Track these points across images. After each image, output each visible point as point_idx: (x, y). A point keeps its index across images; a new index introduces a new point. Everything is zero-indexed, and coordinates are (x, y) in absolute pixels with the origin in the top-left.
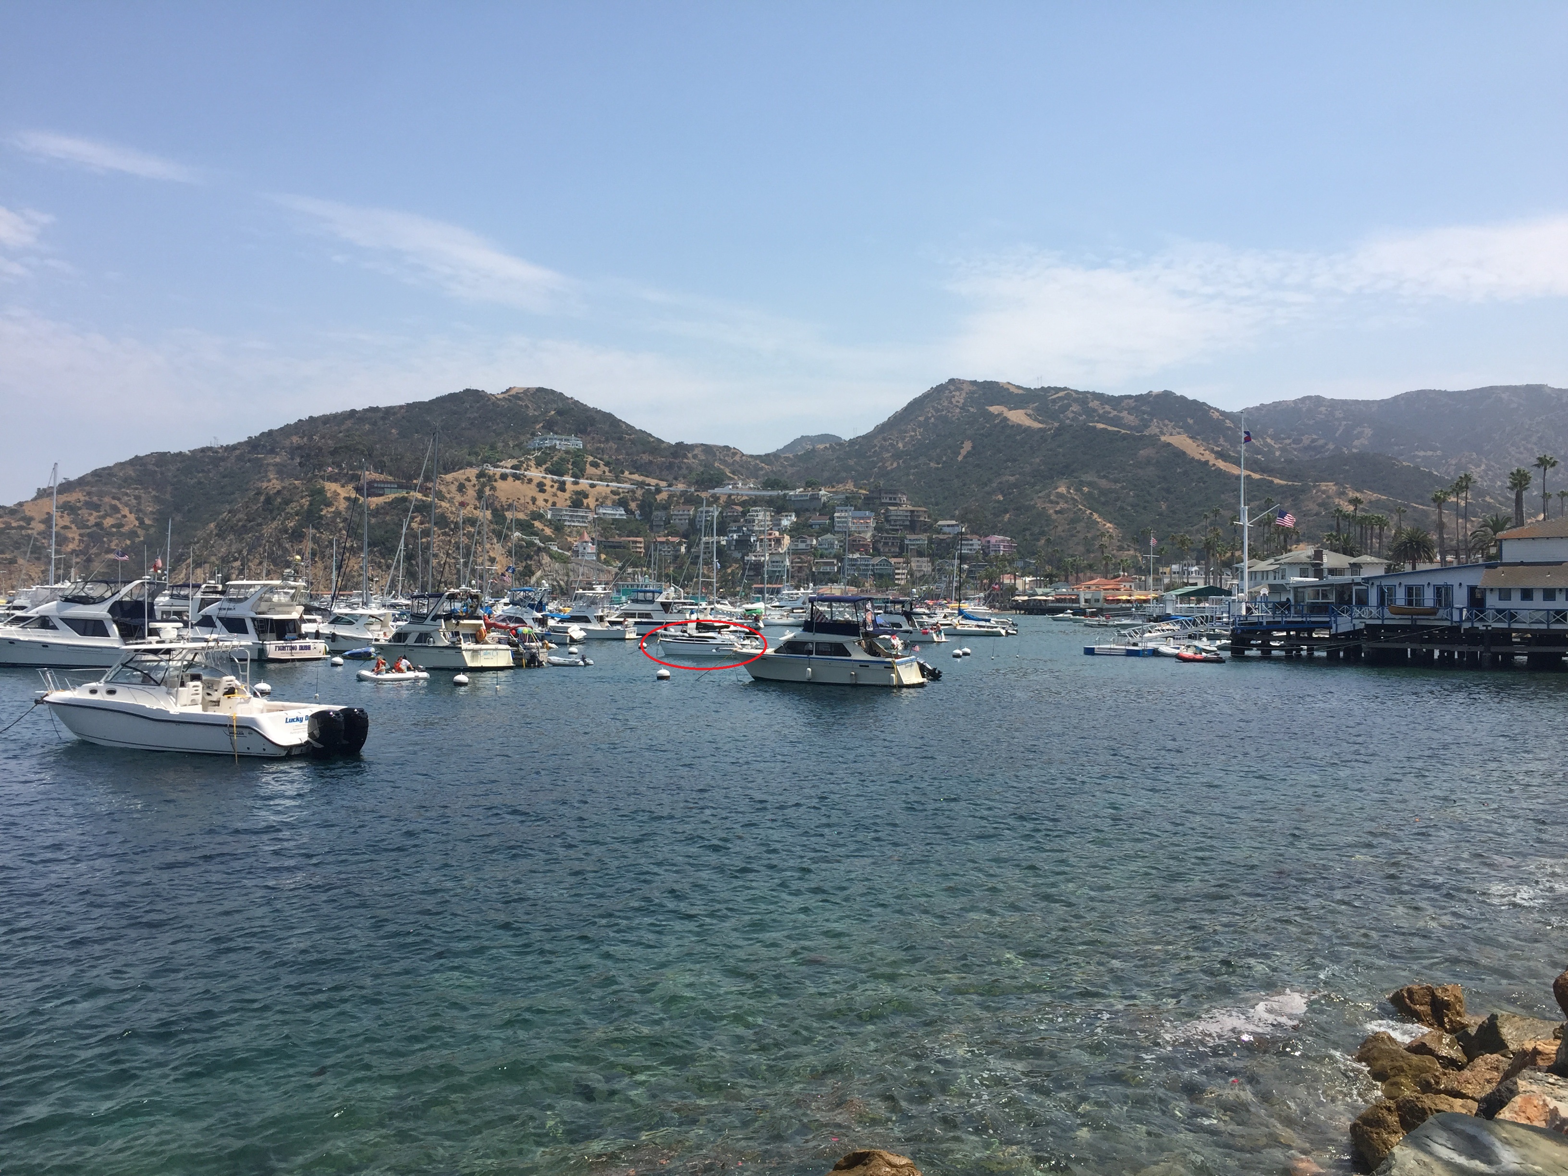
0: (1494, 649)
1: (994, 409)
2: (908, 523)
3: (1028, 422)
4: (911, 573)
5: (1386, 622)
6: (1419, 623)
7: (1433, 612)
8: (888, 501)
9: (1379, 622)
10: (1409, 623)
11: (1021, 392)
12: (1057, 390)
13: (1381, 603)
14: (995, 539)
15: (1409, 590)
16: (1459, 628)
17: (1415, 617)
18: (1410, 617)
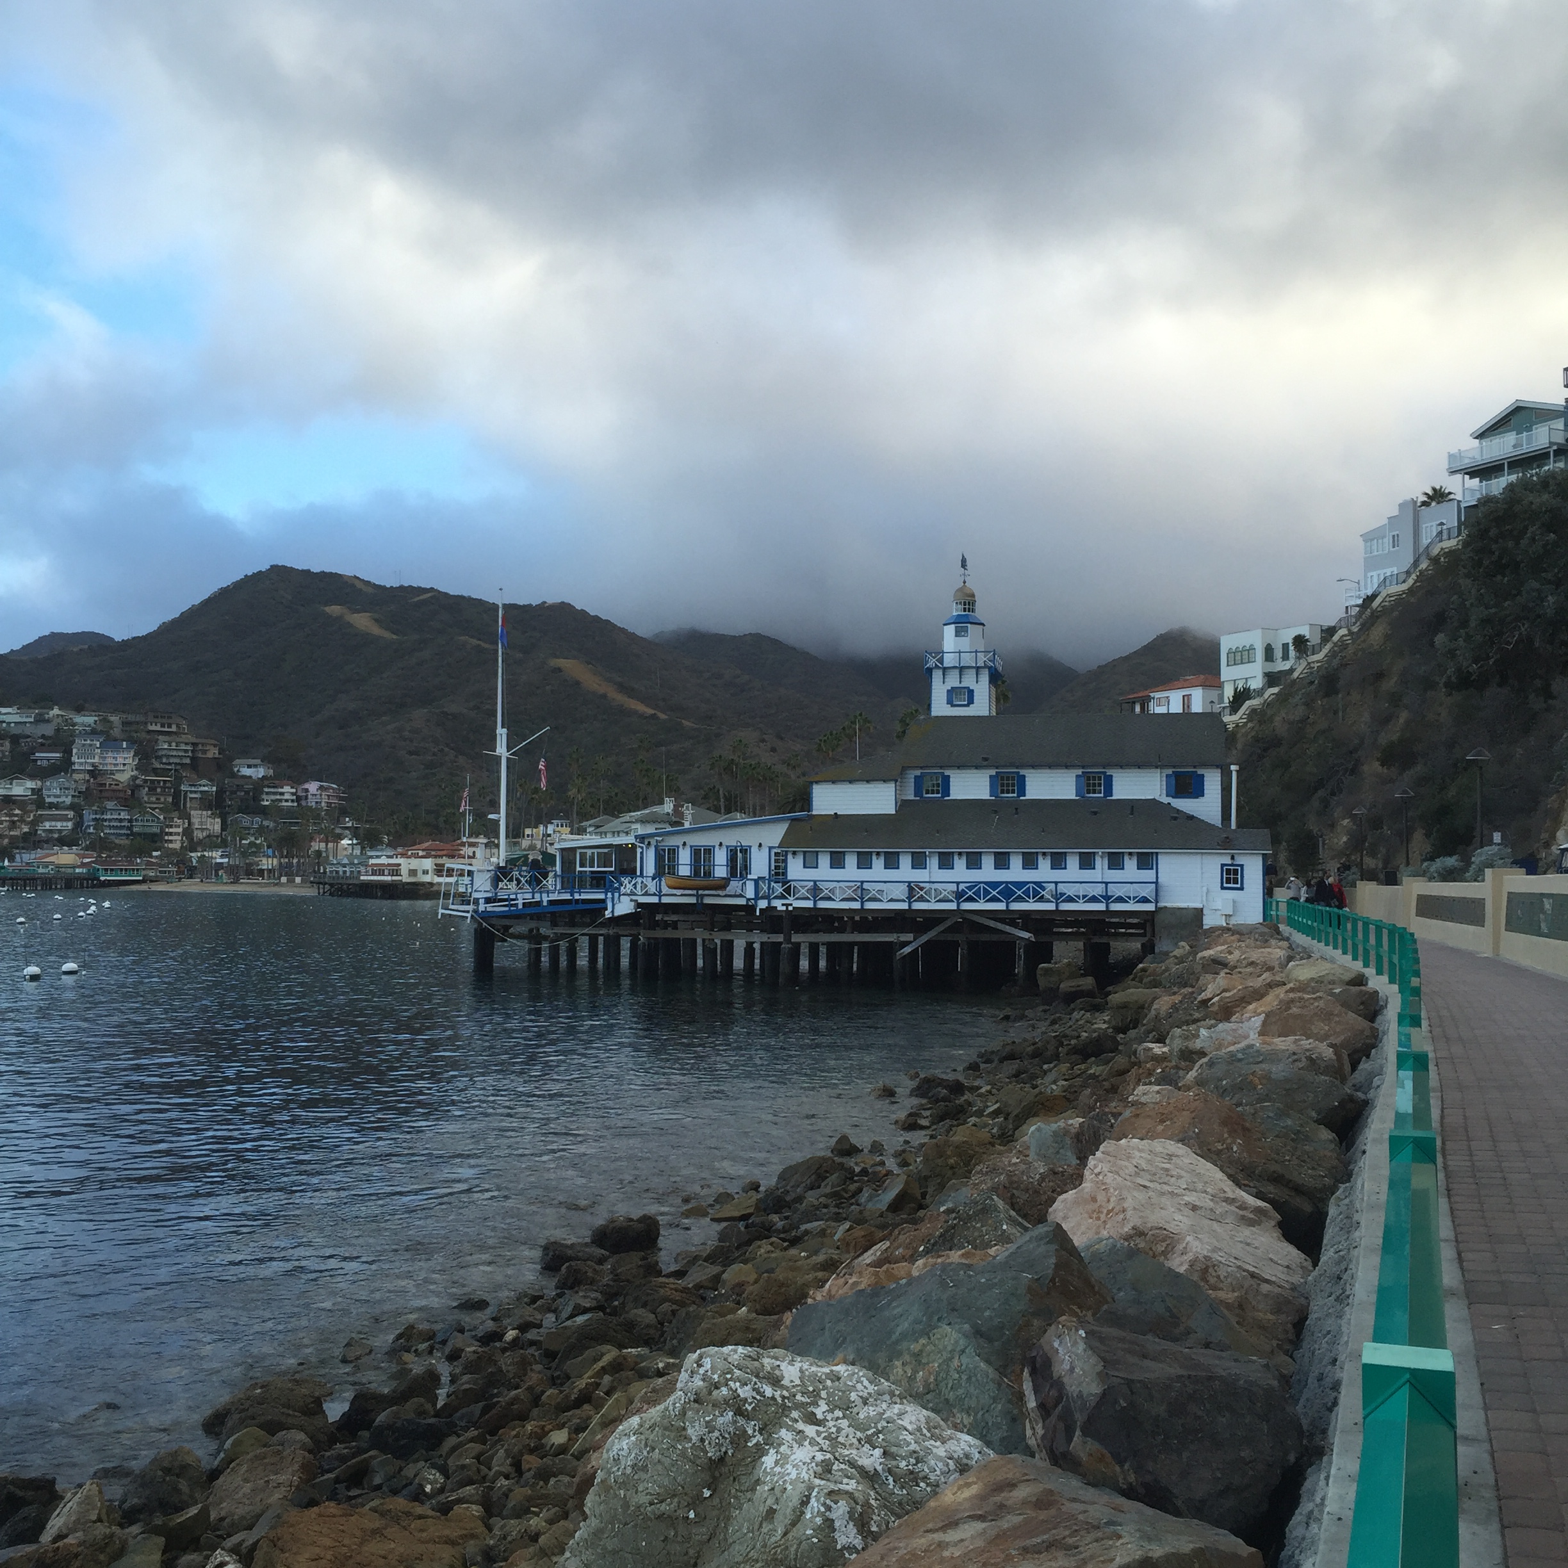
0: (796, 938)
1: (334, 610)
2: (188, 761)
3: (376, 630)
4: (188, 832)
5: (665, 900)
6: (707, 901)
7: (723, 884)
8: (158, 728)
9: (655, 900)
10: (693, 900)
11: (370, 590)
12: (421, 590)
13: (659, 874)
14: (313, 787)
15: (696, 852)
16: (754, 908)
17: (700, 892)
18: (694, 892)
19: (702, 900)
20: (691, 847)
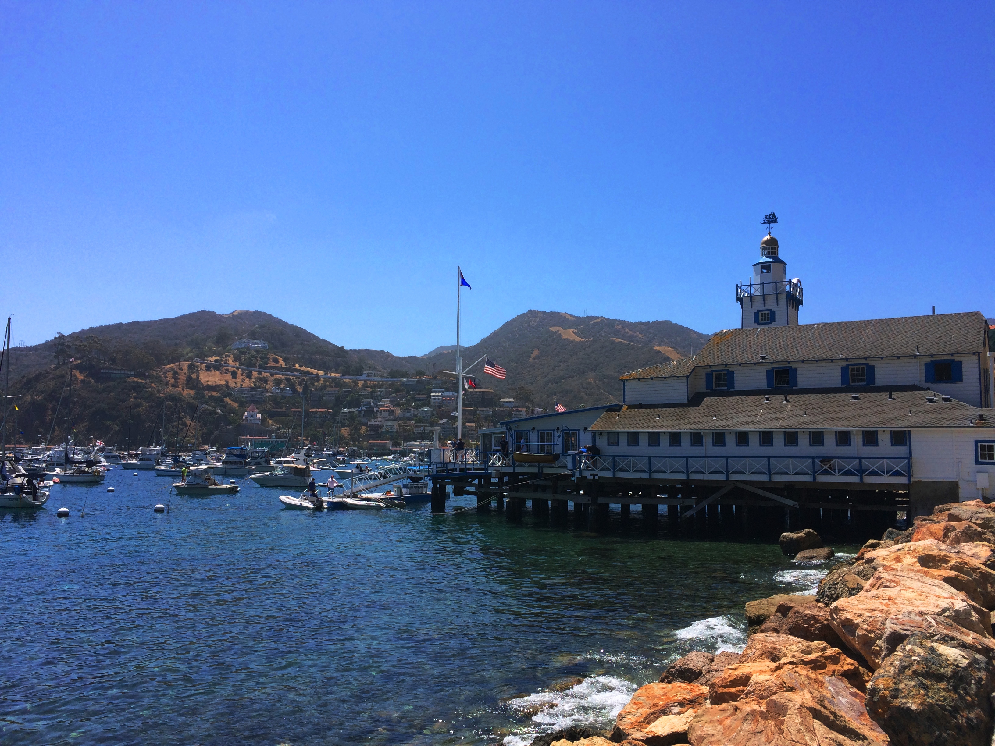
1: (554, 329)
2: (480, 400)
3: (574, 338)
6: (546, 471)
7: (558, 458)
10: (536, 471)
11: (573, 318)
15: (542, 434)
17: (542, 465)
18: (537, 464)
19: (542, 470)
20: (538, 431)
